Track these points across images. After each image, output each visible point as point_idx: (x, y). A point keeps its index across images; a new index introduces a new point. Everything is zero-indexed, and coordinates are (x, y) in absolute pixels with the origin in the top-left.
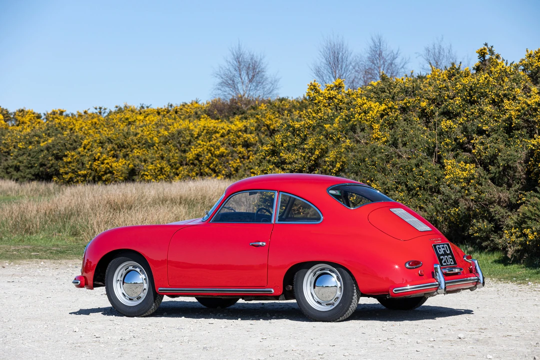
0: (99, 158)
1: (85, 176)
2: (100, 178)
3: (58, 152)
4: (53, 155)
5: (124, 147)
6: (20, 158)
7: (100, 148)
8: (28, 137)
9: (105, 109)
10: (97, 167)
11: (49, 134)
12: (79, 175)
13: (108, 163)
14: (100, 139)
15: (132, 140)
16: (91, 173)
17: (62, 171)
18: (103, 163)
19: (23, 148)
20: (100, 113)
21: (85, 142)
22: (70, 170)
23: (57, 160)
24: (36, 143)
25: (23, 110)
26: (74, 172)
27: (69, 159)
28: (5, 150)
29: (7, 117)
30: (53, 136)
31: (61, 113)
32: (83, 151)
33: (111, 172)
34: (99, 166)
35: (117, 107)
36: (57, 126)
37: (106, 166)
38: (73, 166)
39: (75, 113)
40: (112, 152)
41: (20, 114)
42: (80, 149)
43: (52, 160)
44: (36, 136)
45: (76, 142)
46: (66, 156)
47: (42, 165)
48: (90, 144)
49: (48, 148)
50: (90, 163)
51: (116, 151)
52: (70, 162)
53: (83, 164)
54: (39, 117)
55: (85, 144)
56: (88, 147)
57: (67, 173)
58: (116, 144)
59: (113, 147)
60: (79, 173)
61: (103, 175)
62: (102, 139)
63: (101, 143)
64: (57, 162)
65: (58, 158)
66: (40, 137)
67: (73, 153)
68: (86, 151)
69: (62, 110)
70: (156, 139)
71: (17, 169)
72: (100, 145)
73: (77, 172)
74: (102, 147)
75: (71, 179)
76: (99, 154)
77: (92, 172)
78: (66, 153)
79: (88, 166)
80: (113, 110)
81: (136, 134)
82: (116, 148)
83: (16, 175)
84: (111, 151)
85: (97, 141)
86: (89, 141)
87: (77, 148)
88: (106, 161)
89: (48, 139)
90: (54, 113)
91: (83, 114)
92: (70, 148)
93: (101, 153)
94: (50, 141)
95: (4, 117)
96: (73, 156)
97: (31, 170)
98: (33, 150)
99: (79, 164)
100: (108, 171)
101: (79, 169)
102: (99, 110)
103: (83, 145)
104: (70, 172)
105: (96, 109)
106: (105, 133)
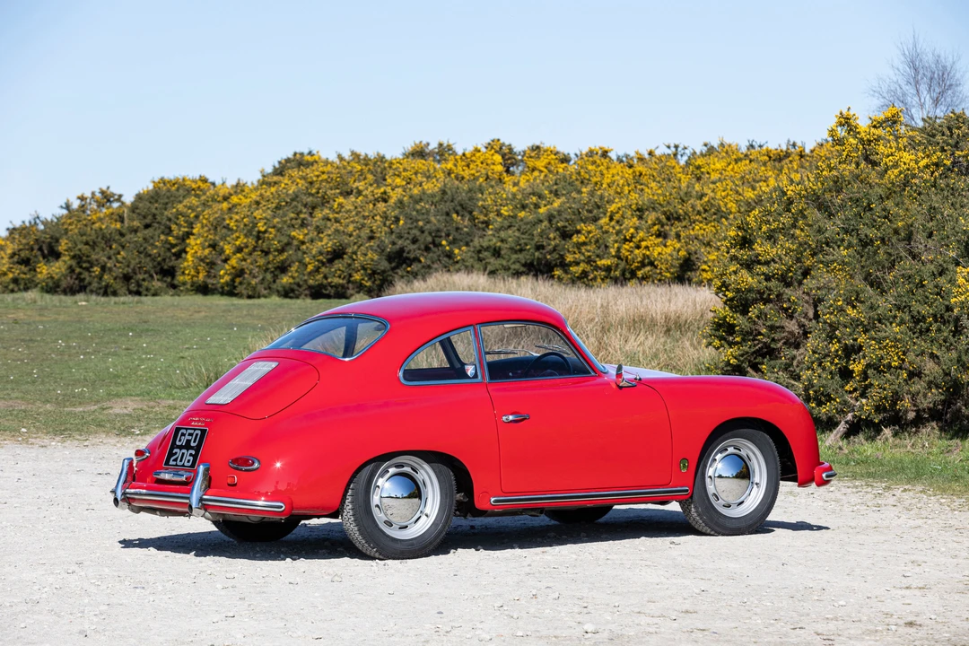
0: (632, 236)
1: (608, 269)
2: (633, 274)
3: (567, 224)
4: (558, 229)
5: (678, 219)
6: (503, 234)
7: (636, 219)
8: (519, 197)
9: (685, 148)
10: (627, 253)
11: (556, 191)
12: (597, 268)
13: (647, 248)
14: (637, 204)
15: (693, 207)
16: (617, 265)
17: (569, 258)
18: (638, 247)
19: (509, 216)
20: (675, 155)
21: (612, 208)
22: (582, 258)
23: (564, 239)
24: (532, 206)
25: (538, 147)
26: (589, 261)
27: (582, 239)
28: (482, 218)
29: (509, 159)
30: (563, 195)
31: (605, 154)
32: (608, 224)
33: (652, 264)
34: (632, 252)
35: (706, 145)
36: (574, 177)
37: (644, 252)
38: (588, 251)
39: (632, 154)
40: (656, 227)
41: (533, 154)
42: (604, 221)
43: (554, 239)
44: (534, 194)
45: (599, 207)
46: (578, 232)
47: (539, 247)
48: (621, 212)
49: (550, 218)
50: (616, 245)
51: (662, 226)
52: (584, 244)
53: (606, 247)
54: (565, 160)
55: (612, 211)
56: (617, 217)
57: (577, 264)
58: (664, 213)
59: (658, 219)
60: (598, 263)
61: (639, 268)
62: (640, 203)
63: (638, 210)
64: (563, 242)
65: (566, 235)
66: (540, 197)
67: (591, 227)
68: (613, 223)
69: (606, 149)
70: (733, 206)
71: (497, 253)
72: (638, 213)
73: (595, 262)
74: (640, 218)
75: (584, 274)
76: (632, 230)
77: (620, 261)
78: (578, 227)
79: (613, 251)
80: (699, 148)
81: (701, 196)
82: (664, 221)
83: (494, 263)
84: (654, 224)
85: (633, 207)
86: (619, 205)
87: (599, 219)
88: (644, 244)
89: (554, 201)
90: (591, 153)
91: (647, 156)
92: (587, 218)
93: (637, 229)
94: (556, 205)
95: (503, 157)
96: (589, 232)
97: (521, 256)
98: (525, 220)
99: (599, 248)
100: (647, 261)
101: (598, 256)
102: (674, 150)
103: (608, 214)
104: (584, 261)
105: (669, 147)
106: (650, 191)
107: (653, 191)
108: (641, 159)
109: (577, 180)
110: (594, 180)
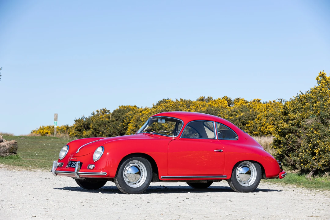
0: (264, 125)
3: (244, 121)
4: (242, 122)
7: (266, 119)
8: (230, 112)
9: (284, 100)
10: (263, 130)
11: (242, 111)
13: (269, 128)
14: (266, 115)
16: (260, 134)
18: (266, 128)
19: (227, 118)
20: (281, 102)
21: (259, 116)
22: (249, 131)
23: (243, 125)
24: (234, 115)
25: (239, 99)
27: (249, 125)
29: (230, 102)
30: (244, 112)
31: (259, 101)
32: (257, 121)
34: (264, 129)
35: (291, 99)
36: (248, 107)
37: (268, 129)
38: (251, 129)
39: (268, 101)
40: (272, 122)
41: (237, 101)
42: (256, 120)
43: (241, 125)
44: (235, 112)
45: (255, 116)
46: (248, 123)
48: (261, 117)
49: (240, 119)
50: (259, 127)
51: (274, 121)
52: (249, 127)
53: (257, 128)
54: (247, 102)
55: (258, 117)
56: (260, 118)
58: (275, 118)
59: (273, 119)
60: (254, 133)
62: (267, 114)
63: (267, 116)
64: (243, 126)
65: (244, 124)
66: (237, 112)
67: (252, 122)
68: (259, 121)
69: (259, 99)
72: (267, 117)
73: (253, 132)
74: (267, 119)
76: (264, 123)
77: (260, 132)
78: (248, 122)
79: (258, 129)
80: (289, 100)
82: (275, 120)
84: (272, 121)
85: (265, 115)
86: (261, 115)
87: (255, 119)
88: (268, 127)
89: (241, 114)
90: (254, 101)
91: (273, 102)
92: (251, 119)
93: (266, 122)
94: (241, 115)
95: (228, 102)
96: (251, 123)
98: (232, 120)
99: (254, 128)
100: (269, 132)
101: (254, 131)
102: (280, 100)
103: (257, 118)
104: (249, 132)
105: (279, 100)
106: (271, 111)
107: (272, 111)
108: (271, 103)
109: (249, 107)
110: (254, 107)
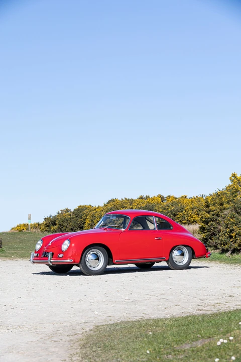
0: (191, 215)
1: (185, 223)
3: (175, 213)
4: (173, 214)
7: (191, 211)
8: (164, 207)
10: (190, 219)
13: (194, 218)
16: (187, 222)
18: (192, 218)
19: (161, 211)
21: (186, 208)
24: (167, 209)
29: (163, 199)
30: (174, 206)
31: (186, 197)
36: (177, 202)
38: (180, 219)
40: (196, 213)
41: (168, 198)
42: (184, 212)
43: (172, 216)
44: (167, 206)
45: (183, 208)
48: (188, 210)
49: (171, 211)
50: (187, 217)
52: (179, 217)
54: (176, 198)
58: (198, 209)
59: (197, 211)
60: (183, 222)
61: (192, 223)
62: (193, 207)
64: (174, 217)
65: (175, 215)
66: (169, 206)
68: (186, 212)
72: (192, 209)
74: (193, 211)
78: (178, 214)
79: (186, 219)
80: (208, 195)
86: (188, 208)
90: (182, 197)
92: (180, 211)
93: (192, 213)
94: (173, 208)
95: (161, 198)
96: (180, 214)
98: (165, 212)
99: (183, 218)
100: (194, 221)
101: (183, 220)
103: (185, 210)
104: (179, 221)
105: (201, 195)
107: (195, 204)
108: (195, 198)
110: (182, 202)
